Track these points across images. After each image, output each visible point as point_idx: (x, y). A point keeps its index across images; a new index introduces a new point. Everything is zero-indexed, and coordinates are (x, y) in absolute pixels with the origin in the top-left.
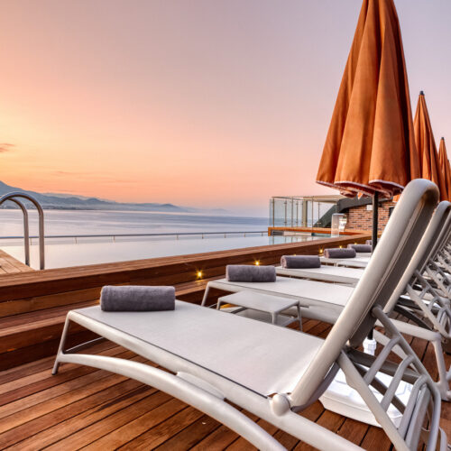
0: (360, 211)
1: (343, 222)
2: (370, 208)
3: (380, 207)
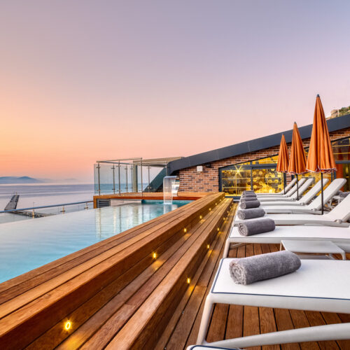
0: (191, 173)
1: (175, 185)
2: (200, 169)
3: (210, 167)
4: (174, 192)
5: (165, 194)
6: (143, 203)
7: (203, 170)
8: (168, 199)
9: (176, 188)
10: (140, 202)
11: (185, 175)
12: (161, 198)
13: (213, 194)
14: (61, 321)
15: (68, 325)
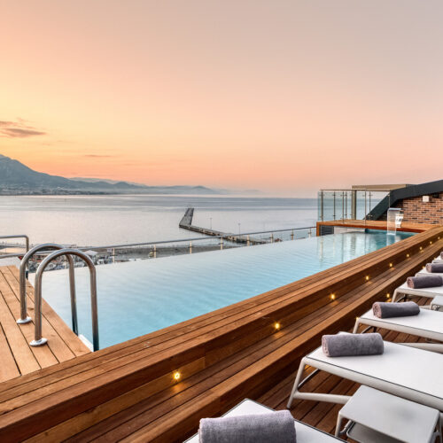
0: (416, 202)
1: (399, 217)
2: (426, 199)
3: (438, 197)
4: (398, 224)
5: (389, 224)
6: (367, 232)
7: (430, 200)
8: (392, 229)
9: (400, 220)
10: (363, 230)
11: (409, 205)
12: (385, 228)
13: (439, 227)
14: (329, 294)
15: (333, 297)
